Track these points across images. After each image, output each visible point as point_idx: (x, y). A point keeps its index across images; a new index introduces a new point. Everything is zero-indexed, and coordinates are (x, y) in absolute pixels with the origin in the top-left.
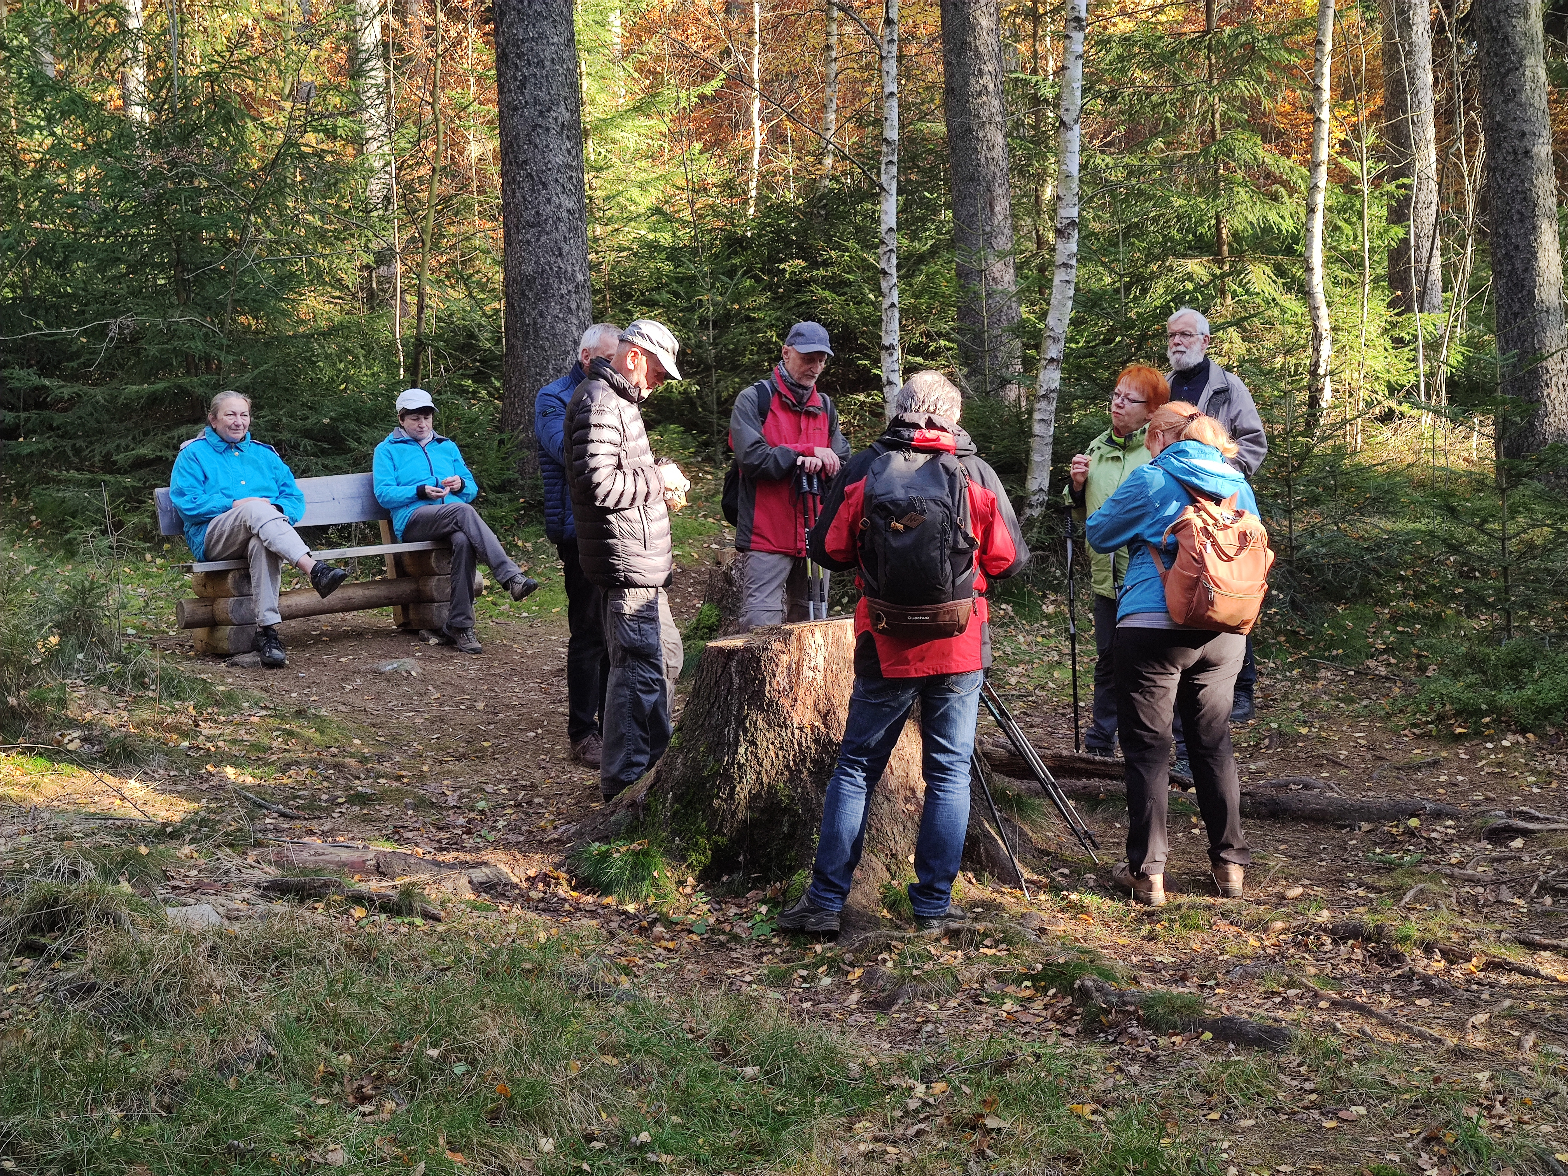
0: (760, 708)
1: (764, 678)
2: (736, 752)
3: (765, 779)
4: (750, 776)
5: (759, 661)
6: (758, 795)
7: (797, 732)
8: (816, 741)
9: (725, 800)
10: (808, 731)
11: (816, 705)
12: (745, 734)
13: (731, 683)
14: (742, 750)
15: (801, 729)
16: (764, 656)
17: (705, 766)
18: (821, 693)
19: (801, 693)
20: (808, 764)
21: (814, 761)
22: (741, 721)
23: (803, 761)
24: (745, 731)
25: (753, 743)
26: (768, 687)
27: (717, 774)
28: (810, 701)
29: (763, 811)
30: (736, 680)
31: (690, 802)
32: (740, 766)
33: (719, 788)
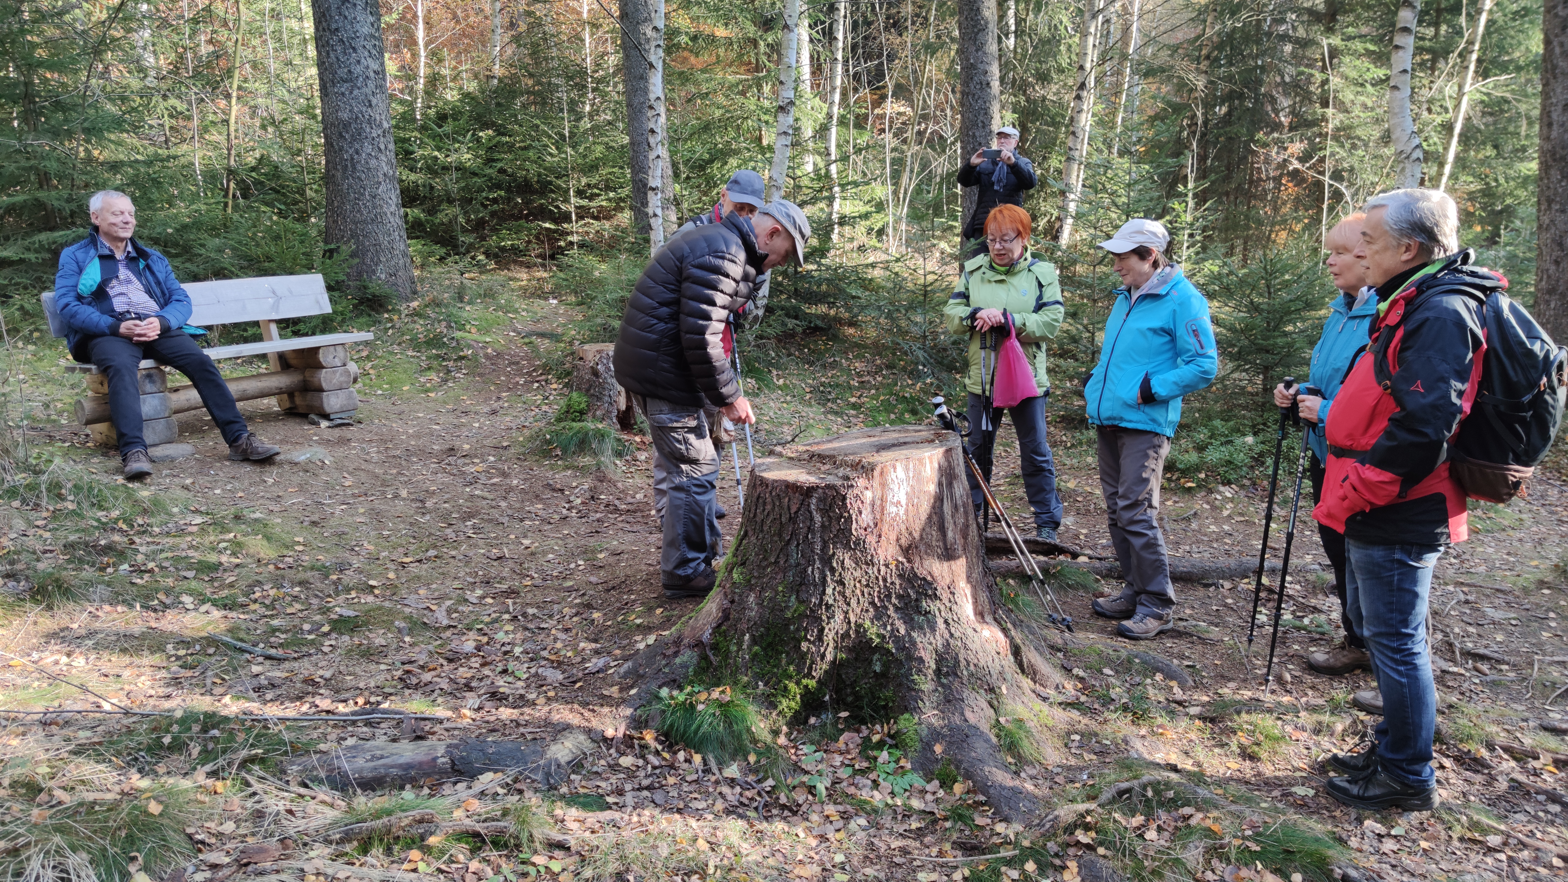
0: (847, 547)
1: (850, 517)
2: (824, 593)
3: (853, 619)
4: (839, 617)
5: (844, 498)
6: (846, 635)
7: (883, 569)
8: (900, 576)
9: (813, 643)
10: (893, 567)
11: (898, 540)
12: (833, 575)
13: (812, 519)
14: (829, 591)
15: (887, 566)
16: (850, 494)
17: (787, 607)
18: (903, 528)
19: (885, 528)
20: (894, 600)
21: (899, 597)
22: (827, 561)
23: (889, 596)
24: (833, 570)
25: (841, 583)
26: (854, 526)
27: (802, 616)
28: (893, 537)
29: (849, 650)
30: (818, 518)
31: (770, 645)
32: (828, 607)
33: (806, 630)
